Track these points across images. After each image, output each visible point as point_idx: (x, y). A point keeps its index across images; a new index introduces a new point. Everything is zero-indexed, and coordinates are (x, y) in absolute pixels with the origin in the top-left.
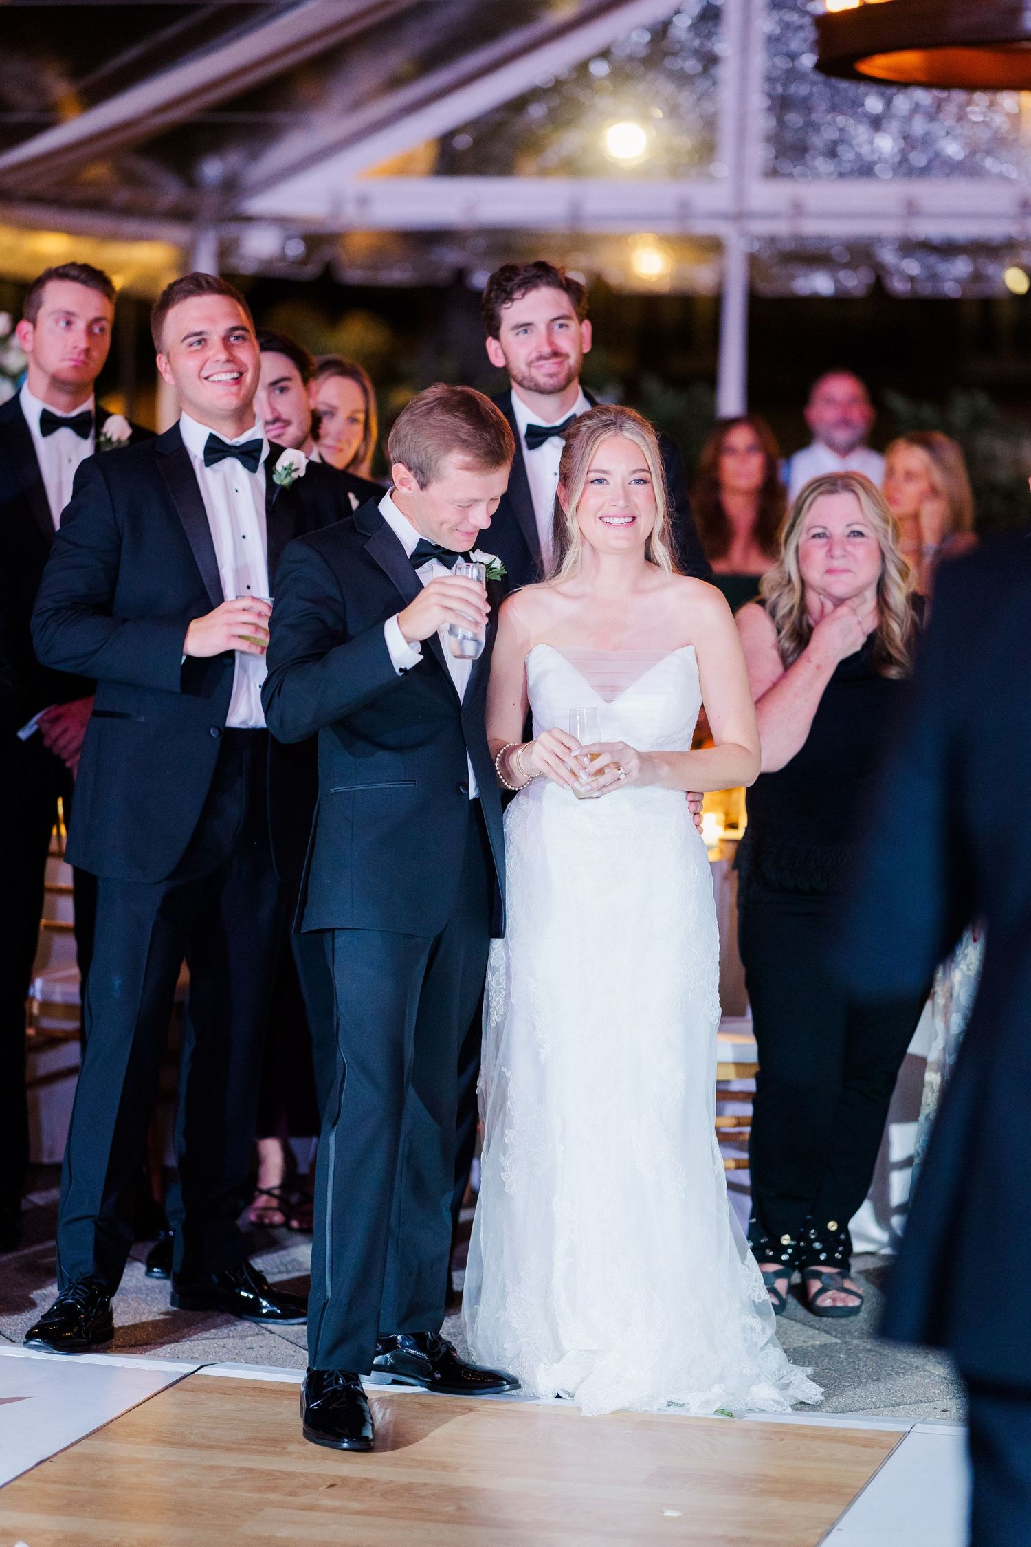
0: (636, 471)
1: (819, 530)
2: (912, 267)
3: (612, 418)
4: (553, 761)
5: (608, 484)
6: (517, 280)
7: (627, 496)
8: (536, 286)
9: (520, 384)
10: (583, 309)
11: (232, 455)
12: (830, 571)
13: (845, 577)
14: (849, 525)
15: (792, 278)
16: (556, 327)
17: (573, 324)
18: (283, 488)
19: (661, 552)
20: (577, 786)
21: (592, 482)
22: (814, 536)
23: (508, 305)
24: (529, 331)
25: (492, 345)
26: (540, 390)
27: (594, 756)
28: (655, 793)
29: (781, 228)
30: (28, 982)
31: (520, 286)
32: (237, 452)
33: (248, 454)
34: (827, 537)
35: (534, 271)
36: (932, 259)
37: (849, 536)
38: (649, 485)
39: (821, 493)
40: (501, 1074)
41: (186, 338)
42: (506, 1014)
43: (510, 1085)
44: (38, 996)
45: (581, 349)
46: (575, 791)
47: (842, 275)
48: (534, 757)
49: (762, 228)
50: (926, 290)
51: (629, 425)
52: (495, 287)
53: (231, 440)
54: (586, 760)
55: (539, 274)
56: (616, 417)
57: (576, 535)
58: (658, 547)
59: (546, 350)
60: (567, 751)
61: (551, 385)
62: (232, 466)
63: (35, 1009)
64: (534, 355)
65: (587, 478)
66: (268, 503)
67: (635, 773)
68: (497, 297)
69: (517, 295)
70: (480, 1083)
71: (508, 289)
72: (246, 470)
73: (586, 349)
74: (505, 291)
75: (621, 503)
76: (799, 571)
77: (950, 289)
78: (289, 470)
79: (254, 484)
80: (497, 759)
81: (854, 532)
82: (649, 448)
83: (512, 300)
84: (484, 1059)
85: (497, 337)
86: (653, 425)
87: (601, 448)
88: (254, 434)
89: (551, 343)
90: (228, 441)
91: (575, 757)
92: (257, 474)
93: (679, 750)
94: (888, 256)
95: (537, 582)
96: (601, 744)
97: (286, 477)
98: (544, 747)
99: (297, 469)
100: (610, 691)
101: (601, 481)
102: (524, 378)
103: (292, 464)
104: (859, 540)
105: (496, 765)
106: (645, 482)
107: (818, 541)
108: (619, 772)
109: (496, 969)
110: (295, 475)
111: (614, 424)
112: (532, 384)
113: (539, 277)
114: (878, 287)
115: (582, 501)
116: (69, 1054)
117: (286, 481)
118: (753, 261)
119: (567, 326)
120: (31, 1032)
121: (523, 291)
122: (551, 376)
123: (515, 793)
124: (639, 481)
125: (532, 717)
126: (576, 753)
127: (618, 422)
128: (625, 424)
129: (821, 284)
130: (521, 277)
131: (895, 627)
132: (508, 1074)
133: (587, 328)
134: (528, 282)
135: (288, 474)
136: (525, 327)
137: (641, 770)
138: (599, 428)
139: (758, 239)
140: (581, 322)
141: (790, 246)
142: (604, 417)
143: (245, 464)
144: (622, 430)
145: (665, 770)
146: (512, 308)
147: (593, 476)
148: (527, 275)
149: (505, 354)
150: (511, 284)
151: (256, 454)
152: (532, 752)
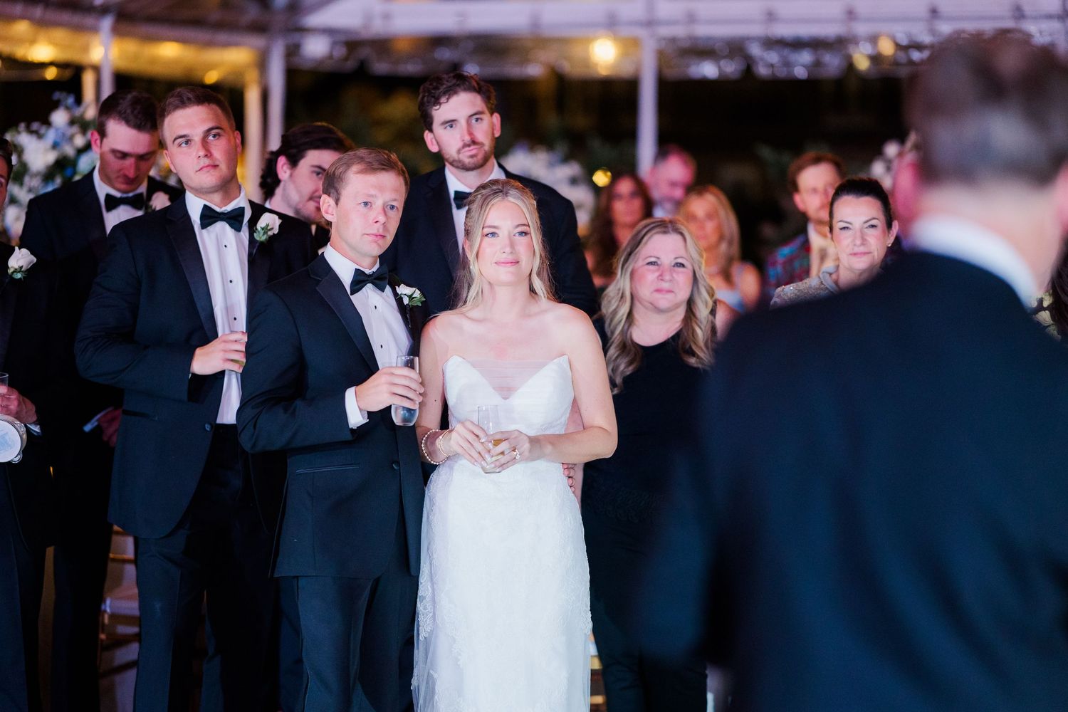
0: (518, 226)
1: (653, 260)
2: (773, 57)
3: (500, 187)
4: (466, 445)
5: (498, 236)
6: (442, 89)
7: (512, 245)
8: (456, 93)
9: (451, 164)
10: (492, 104)
11: (222, 220)
12: (658, 291)
13: (669, 296)
14: (676, 258)
15: (688, 66)
16: (474, 121)
17: (486, 117)
18: (262, 243)
19: (539, 285)
20: (485, 464)
21: (487, 235)
22: (648, 264)
23: (437, 107)
24: (454, 126)
25: (428, 136)
26: (466, 168)
27: (497, 442)
28: (542, 465)
29: (680, 31)
30: (101, 600)
31: (445, 93)
32: (225, 217)
33: (234, 219)
34: (658, 265)
35: (454, 81)
36: (786, 52)
37: (674, 266)
38: (529, 236)
39: (655, 233)
40: (429, 675)
41: (175, 140)
42: (432, 631)
43: (438, 684)
44: (108, 610)
45: (493, 134)
46: (483, 469)
47: (722, 63)
48: (452, 442)
49: (665, 31)
50: (782, 73)
51: (512, 192)
52: (426, 94)
53: (221, 208)
54: (490, 446)
55: (458, 82)
56: (503, 187)
57: (477, 274)
58: (536, 282)
59: (467, 139)
60: (476, 439)
61: (474, 164)
62: (222, 227)
63: (106, 620)
64: (460, 144)
65: (482, 233)
66: (250, 255)
67: (527, 453)
68: (428, 102)
69: (443, 100)
70: (414, 682)
71: (436, 95)
72: (233, 230)
73: (497, 134)
74: (434, 97)
75: (508, 250)
76: (631, 288)
77: (800, 72)
78: (266, 229)
79: (239, 241)
80: (423, 441)
81: (677, 264)
82: (528, 209)
83: (440, 104)
84: (416, 664)
85: (431, 131)
86: (532, 191)
87: (492, 209)
88: (237, 204)
89: (471, 134)
90: (218, 210)
91: (482, 443)
92: (242, 233)
93: (557, 433)
94: (755, 50)
95: (450, 309)
96: (502, 432)
97: (263, 235)
98: (459, 435)
99: (272, 229)
100: (506, 391)
101: (493, 234)
102: (454, 161)
103: (268, 225)
104: (681, 269)
105: (423, 445)
106: (526, 234)
107: (651, 267)
108: (515, 453)
109: (424, 598)
110: (270, 233)
111: (501, 192)
112: (460, 165)
113: (458, 85)
114: (748, 71)
115: (481, 249)
116: (131, 652)
117: (263, 238)
118: (661, 56)
119: (481, 119)
120: (103, 636)
121: (447, 97)
122: (472, 157)
123: (436, 466)
124: (522, 233)
125: (447, 410)
126: (483, 440)
127: (505, 190)
128: (510, 191)
129: (709, 70)
130: (445, 86)
131: (699, 331)
132: (435, 676)
133: (496, 118)
134: (450, 90)
135: (265, 233)
136: (451, 123)
137: (530, 451)
138: (490, 195)
139: (664, 39)
140: (492, 114)
141: (687, 44)
142: (495, 187)
143: (232, 226)
144: (507, 196)
145: (549, 449)
146: (440, 110)
147: (487, 231)
148: (449, 84)
149: (438, 143)
150: (438, 92)
151: (240, 219)
152: (450, 439)
